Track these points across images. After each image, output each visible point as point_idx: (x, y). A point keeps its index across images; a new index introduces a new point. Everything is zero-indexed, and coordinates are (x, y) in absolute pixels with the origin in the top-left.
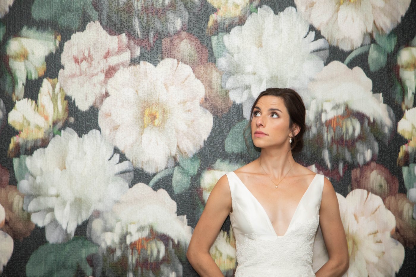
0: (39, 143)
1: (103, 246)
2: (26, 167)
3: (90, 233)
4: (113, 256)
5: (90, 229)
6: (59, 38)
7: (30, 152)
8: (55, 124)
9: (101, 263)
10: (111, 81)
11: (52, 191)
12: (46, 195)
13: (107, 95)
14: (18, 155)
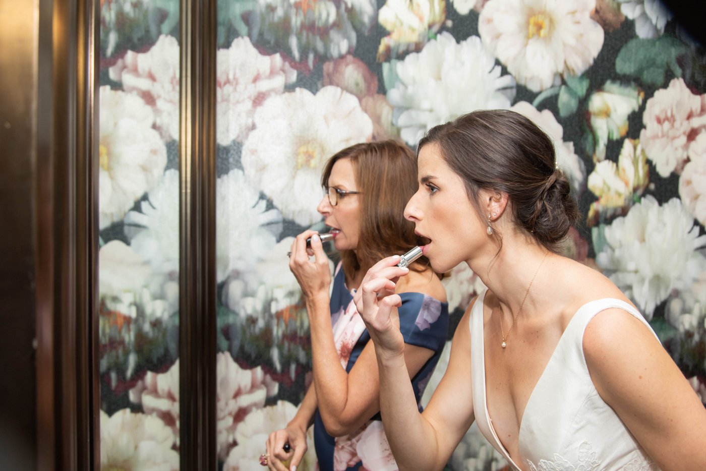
0: (619, 211)
1: (681, 329)
2: (605, 239)
3: (668, 315)
4: (691, 341)
5: (669, 310)
6: (642, 94)
7: (609, 221)
8: (635, 190)
9: (679, 349)
10: (693, 144)
11: (631, 266)
12: (625, 271)
13: (688, 160)
14: (597, 224)
